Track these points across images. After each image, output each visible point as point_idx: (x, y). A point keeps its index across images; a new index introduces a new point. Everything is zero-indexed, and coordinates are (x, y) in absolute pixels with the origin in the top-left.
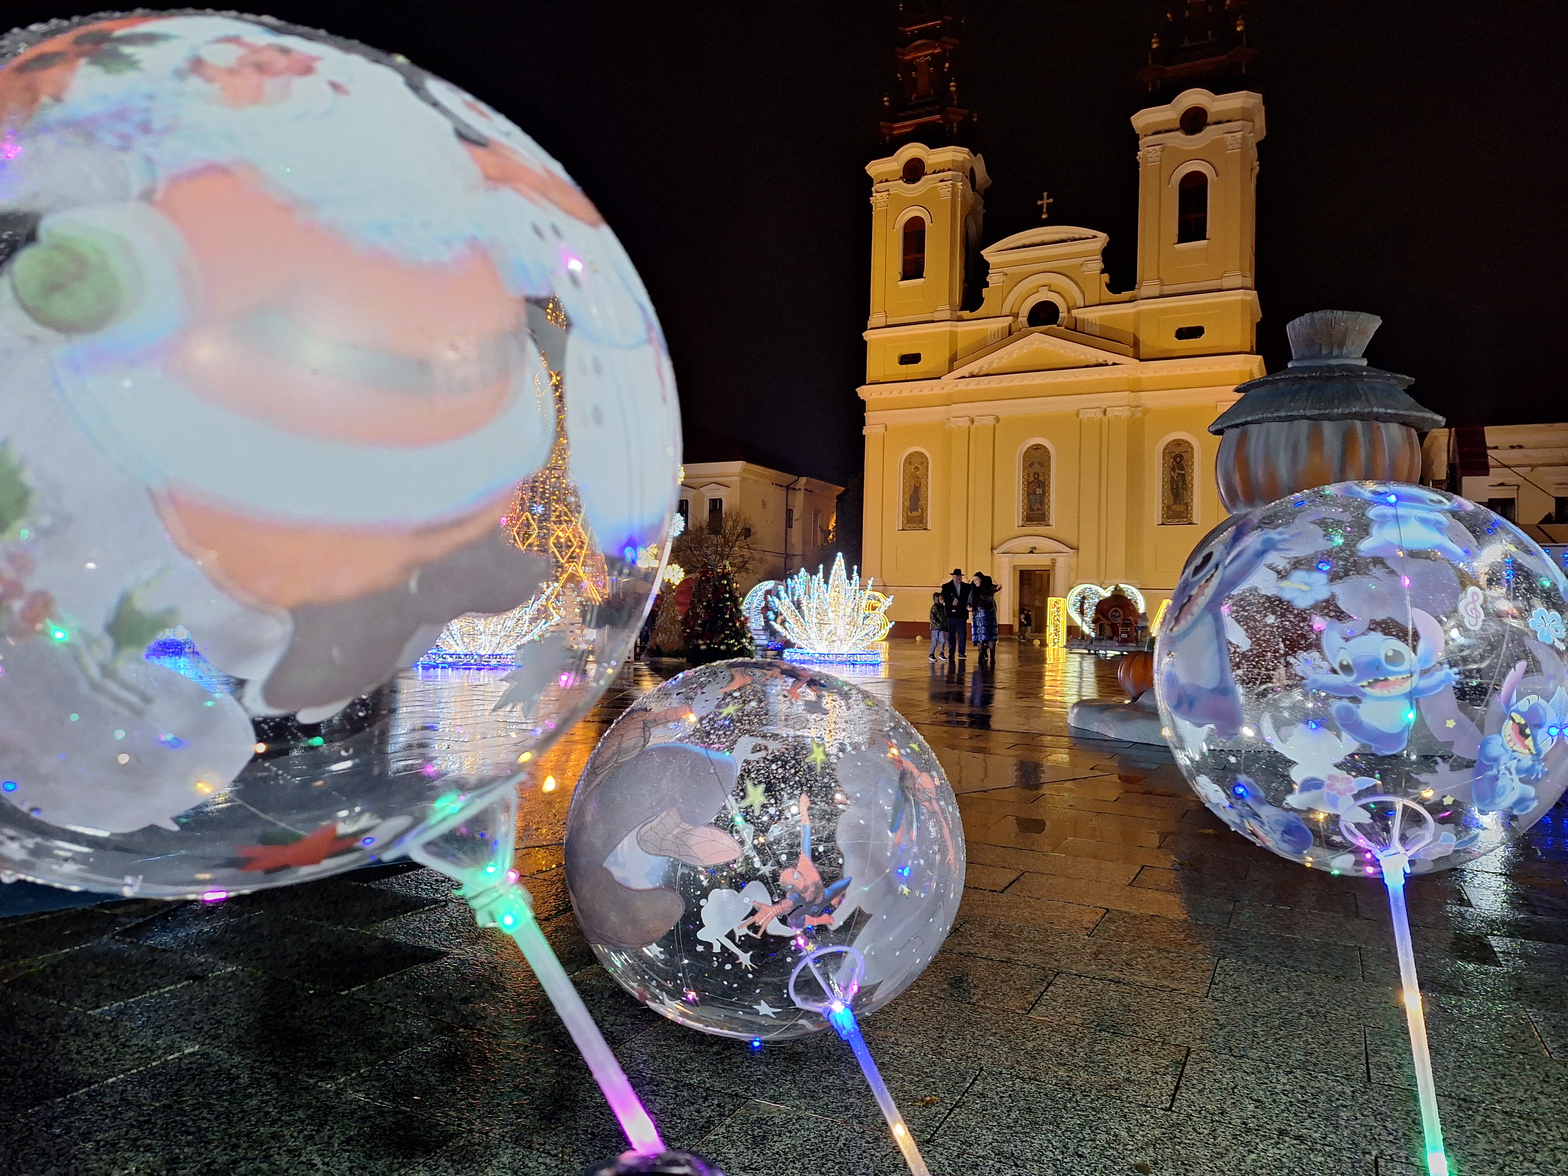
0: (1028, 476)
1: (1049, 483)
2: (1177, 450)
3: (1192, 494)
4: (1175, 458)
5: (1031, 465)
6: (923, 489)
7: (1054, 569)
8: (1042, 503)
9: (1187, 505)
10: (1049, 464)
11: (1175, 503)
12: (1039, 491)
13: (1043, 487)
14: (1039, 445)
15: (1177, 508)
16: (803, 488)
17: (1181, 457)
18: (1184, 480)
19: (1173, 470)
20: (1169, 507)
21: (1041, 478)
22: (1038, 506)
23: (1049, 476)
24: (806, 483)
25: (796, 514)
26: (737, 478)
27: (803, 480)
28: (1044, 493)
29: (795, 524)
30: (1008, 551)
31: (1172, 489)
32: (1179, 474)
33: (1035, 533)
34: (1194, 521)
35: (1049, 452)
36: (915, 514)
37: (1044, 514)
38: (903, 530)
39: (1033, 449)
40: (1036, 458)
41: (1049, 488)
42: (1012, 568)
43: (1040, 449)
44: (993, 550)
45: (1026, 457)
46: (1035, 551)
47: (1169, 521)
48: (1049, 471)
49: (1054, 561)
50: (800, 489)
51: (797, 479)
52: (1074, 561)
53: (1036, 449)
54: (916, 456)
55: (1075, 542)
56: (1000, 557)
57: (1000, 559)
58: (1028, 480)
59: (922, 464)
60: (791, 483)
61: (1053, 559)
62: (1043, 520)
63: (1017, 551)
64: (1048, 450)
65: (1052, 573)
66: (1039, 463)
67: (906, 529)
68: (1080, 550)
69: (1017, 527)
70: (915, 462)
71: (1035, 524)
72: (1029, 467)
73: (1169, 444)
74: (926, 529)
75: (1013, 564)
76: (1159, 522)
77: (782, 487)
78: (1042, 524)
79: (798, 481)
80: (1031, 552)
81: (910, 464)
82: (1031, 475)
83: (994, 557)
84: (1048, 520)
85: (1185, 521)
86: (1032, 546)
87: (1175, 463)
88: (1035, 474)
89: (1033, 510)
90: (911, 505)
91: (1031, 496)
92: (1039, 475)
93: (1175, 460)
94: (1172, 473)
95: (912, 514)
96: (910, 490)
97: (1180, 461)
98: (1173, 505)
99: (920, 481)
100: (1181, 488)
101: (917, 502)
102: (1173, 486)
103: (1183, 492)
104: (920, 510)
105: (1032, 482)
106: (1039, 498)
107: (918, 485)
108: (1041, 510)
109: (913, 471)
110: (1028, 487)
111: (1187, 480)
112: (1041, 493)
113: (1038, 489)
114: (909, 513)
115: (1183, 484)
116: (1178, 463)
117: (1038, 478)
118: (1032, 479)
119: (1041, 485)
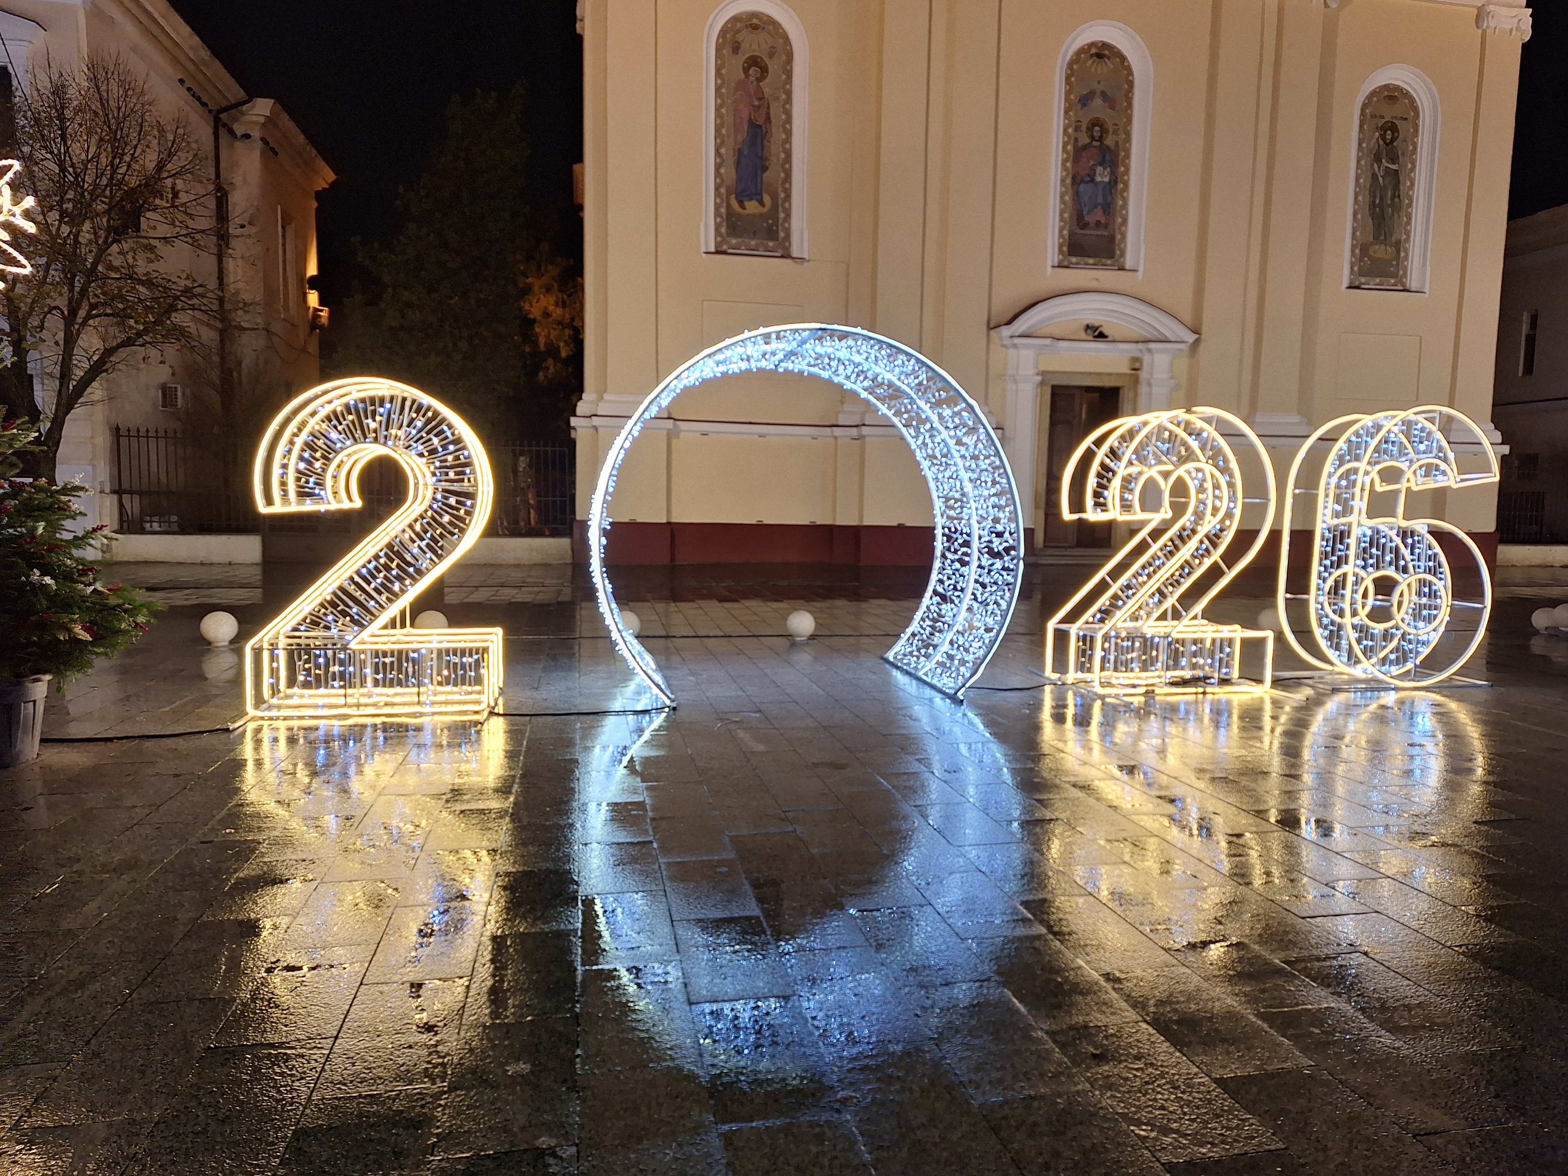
0: (1077, 129)
1: (1128, 156)
2: (1389, 112)
3: (1409, 222)
4: (1384, 129)
5: (1085, 101)
6: (777, 135)
7: (1137, 382)
8: (1108, 208)
9: (1398, 246)
10: (1130, 104)
11: (1376, 238)
12: (1102, 176)
13: (1114, 165)
14: (1105, 45)
15: (1381, 251)
16: (256, 134)
17: (1393, 128)
18: (1397, 184)
19: (1378, 159)
20: (1364, 249)
21: (1109, 141)
22: (1099, 214)
23: (1128, 135)
24: (270, 121)
27: (263, 107)
28: (1114, 181)
30: (1029, 332)
31: (1373, 205)
32: (1387, 170)
33: (1094, 285)
34: (1414, 284)
35: (1130, 72)
36: (752, 207)
37: (1112, 239)
38: (718, 252)
39: (1092, 56)
40: (1099, 82)
41: (1127, 169)
42: (1039, 378)
43: (1109, 58)
44: (992, 326)
45: (1072, 75)
46: (1102, 336)
47: (1363, 280)
48: (1129, 121)
49: (1137, 365)
50: (247, 136)
51: (242, 94)
52: (1183, 363)
53: (1099, 56)
54: (755, 27)
55: (1187, 317)
56: (1015, 346)
57: (1012, 352)
58: (1076, 140)
59: (771, 55)
60: (225, 104)
61: (1136, 360)
62: (1111, 255)
63: (1056, 331)
64: (1129, 66)
65: (1131, 395)
66: (1104, 95)
67: (730, 251)
68: (1203, 337)
69: (1049, 269)
70: (754, 44)
71: (1091, 261)
72: (1080, 106)
73: (1373, 93)
74: (787, 256)
75: (1042, 368)
76: (1346, 283)
77: (204, 104)
78: (1109, 262)
79: (245, 107)
80: (1091, 338)
81: (736, 49)
82: (1084, 128)
83: (992, 347)
84: (1123, 254)
85: (1393, 281)
86: (1095, 320)
87: (1381, 142)
88: (1094, 125)
89: (1085, 226)
90: (739, 179)
91: (1082, 187)
92: (1104, 131)
93: (1383, 136)
94: (1376, 166)
95: (744, 208)
96: (736, 136)
97: (1392, 140)
98: (1372, 244)
99: (768, 108)
100: (1389, 206)
101: (759, 173)
102: (1374, 197)
103: (1393, 215)
104: (767, 199)
105: (1085, 147)
106: (1100, 193)
107: (761, 121)
108: (1106, 226)
109: (746, 70)
110: (1076, 160)
111: (1401, 187)
112: (1106, 179)
113: (1099, 169)
114: (735, 205)
115: (1393, 197)
116: (1387, 145)
117: (1101, 137)
118: (1084, 140)
119: (1107, 158)
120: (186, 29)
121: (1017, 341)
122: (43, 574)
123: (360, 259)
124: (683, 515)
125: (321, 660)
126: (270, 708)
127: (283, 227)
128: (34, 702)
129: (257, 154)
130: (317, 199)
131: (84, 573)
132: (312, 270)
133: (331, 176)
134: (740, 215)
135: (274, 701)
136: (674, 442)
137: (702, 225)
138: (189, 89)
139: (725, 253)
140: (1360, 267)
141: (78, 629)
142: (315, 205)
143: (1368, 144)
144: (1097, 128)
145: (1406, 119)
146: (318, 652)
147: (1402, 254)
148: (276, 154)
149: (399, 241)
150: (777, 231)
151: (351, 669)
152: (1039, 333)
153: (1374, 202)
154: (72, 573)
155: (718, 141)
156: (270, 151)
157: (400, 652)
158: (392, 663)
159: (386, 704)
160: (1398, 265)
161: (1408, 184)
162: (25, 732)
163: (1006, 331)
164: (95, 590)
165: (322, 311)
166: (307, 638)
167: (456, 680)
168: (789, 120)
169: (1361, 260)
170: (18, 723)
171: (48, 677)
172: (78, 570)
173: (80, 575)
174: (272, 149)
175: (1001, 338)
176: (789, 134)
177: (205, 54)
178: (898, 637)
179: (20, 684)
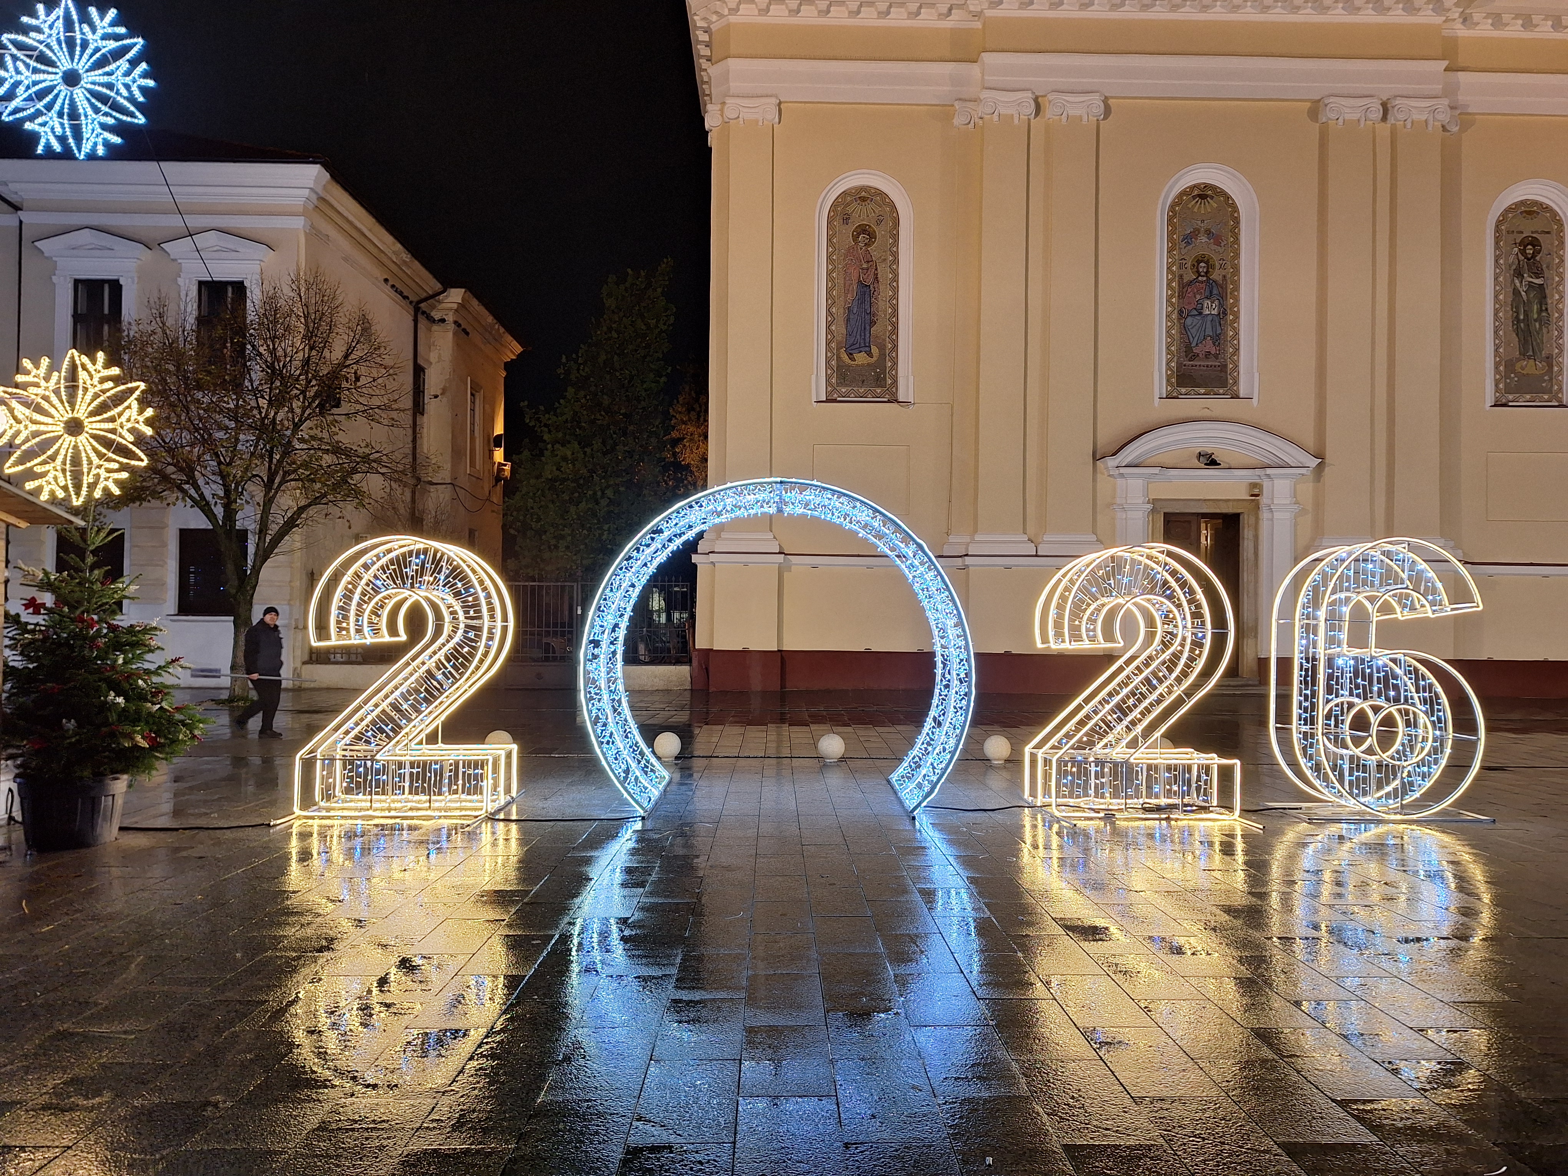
0: (1181, 266)
1: (1237, 288)
2: (1528, 228)
4: (1522, 247)
5: (1188, 239)
6: (885, 292)
7: (1257, 507)
8: (1218, 339)
9: (1549, 359)
10: (1237, 240)
11: (1523, 354)
12: (1210, 308)
13: (1222, 298)
14: (1207, 186)
15: (1529, 367)
16: (450, 318)
17: (1535, 243)
18: (1544, 298)
19: (1519, 274)
20: (1510, 366)
21: (1216, 275)
22: (1209, 346)
23: (1236, 268)
24: (462, 306)
25: (434, 381)
26: (298, 223)
27: (456, 296)
28: (1223, 313)
29: (432, 407)
30: (1136, 462)
31: (1516, 321)
32: (1530, 285)
33: (1206, 413)
35: (1235, 208)
36: (861, 358)
37: (1224, 367)
38: (828, 401)
39: (1194, 197)
40: (1203, 221)
41: (1237, 300)
42: (1150, 506)
43: (1212, 198)
44: (1097, 457)
45: (1175, 216)
46: (1212, 462)
47: (1511, 397)
48: (1237, 255)
49: (1256, 491)
50: (443, 321)
51: (438, 286)
52: (1307, 489)
53: (1203, 197)
54: (863, 199)
55: (1310, 441)
56: (1122, 475)
57: (1120, 481)
58: (1181, 276)
59: (879, 222)
60: (424, 295)
61: (1254, 485)
62: (1223, 384)
63: (1167, 460)
64: (1234, 203)
65: (1252, 520)
66: (1208, 232)
67: (839, 399)
68: (1327, 461)
69: (1157, 400)
70: (862, 215)
71: (1202, 391)
72: (1183, 244)
73: (1509, 210)
74: (894, 400)
75: (1152, 497)
76: (1490, 400)
77: (406, 298)
78: (1221, 391)
79: (441, 297)
80: (1203, 466)
81: (846, 220)
82: (1189, 265)
83: (1099, 476)
84: (1236, 382)
85: (1546, 397)
86: (1208, 448)
87: (1521, 257)
88: (1199, 262)
89: (1196, 356)
90: (849, 334)
91: (1189, 321)
92: (1210, 266)
93: (1523, 252)
94: (1517, 282)
95: (853, 359)
96: (846, 294)
97: (1534, 256)
98: (1518, 360)
99: (876, 269)
100: (1536, 320)
101: (868, 328)
102: (1517, 312)
103: (1541, 328)
104: (875, 350)
105: (1190, 283)
106: (1209, 325)
107: (869, 281)
108: (1216, 356)
109: (855, 238)
110: (1181, 296)
111: (1549, 301)
112: (1215, 312)
113: (1207, 303)
114: (845, 357)
115: (1540, 311)
116: (1529, 259)
117: (1207, 273)
118: (1190, 276)
119: (1215, 292)
120: (389, 239)
121: (1122, 470)
122: (118, 695)
123: (528, 421)
124: (794, 643)
125: (361, 769)
126: (319, 810)
127: (472, 394)
128: (114, 796)
129: (450, 335)
130: (505, 369)
131: (155, 695)
132: (499, 429)
133: (519, 349)
134: (849, 366)
135: (322, 804)
136: (786, 575)
137: (814, 377)
138: (393, 286)
139: (835, 401)
140: (1506, 384)
141: (139, 738)
142: (504, 374)
143: (1506, 260)
144: (1202, 264)
145: (1548, 233)
146: (359, 763)
147: (1556, 369)
148: (467, 334)
149: (560, 403)
150: (885, 379)
151: (385, 777)
152: (1146, 463)
153: (1517, 317)
154: (146, 695)
155: (830, 301)
156: (462, 330)
157: (425, 763)
158: (418, 773)
159: (411, 809)
160: (1551, 379)
161: (1557, 297)
162: (104, 819)
163: (1111, 462)
164: (161, 708)
165: (505, 465)
166: (351, 750)
167: (469, 788)
168: (896, 278)
169: (1507, 376)
170: (99, 812)
171: (125, 777)
172: (151, 692)
173: (153, 697)
174: (464, 330)
175: (1107, 468)
176: (896, 290)
177: (406, 256)
178: (901, 760)
179: (101, 781)
